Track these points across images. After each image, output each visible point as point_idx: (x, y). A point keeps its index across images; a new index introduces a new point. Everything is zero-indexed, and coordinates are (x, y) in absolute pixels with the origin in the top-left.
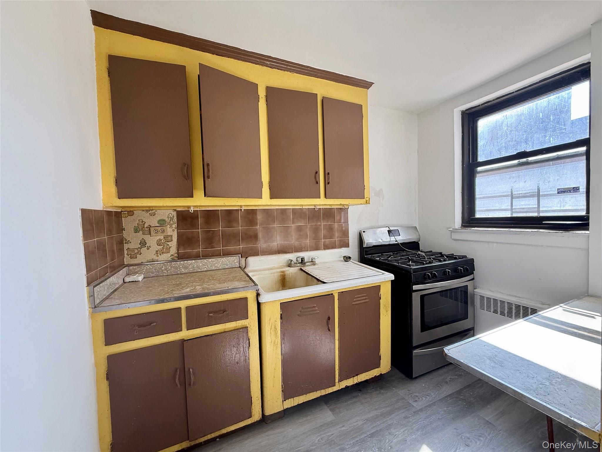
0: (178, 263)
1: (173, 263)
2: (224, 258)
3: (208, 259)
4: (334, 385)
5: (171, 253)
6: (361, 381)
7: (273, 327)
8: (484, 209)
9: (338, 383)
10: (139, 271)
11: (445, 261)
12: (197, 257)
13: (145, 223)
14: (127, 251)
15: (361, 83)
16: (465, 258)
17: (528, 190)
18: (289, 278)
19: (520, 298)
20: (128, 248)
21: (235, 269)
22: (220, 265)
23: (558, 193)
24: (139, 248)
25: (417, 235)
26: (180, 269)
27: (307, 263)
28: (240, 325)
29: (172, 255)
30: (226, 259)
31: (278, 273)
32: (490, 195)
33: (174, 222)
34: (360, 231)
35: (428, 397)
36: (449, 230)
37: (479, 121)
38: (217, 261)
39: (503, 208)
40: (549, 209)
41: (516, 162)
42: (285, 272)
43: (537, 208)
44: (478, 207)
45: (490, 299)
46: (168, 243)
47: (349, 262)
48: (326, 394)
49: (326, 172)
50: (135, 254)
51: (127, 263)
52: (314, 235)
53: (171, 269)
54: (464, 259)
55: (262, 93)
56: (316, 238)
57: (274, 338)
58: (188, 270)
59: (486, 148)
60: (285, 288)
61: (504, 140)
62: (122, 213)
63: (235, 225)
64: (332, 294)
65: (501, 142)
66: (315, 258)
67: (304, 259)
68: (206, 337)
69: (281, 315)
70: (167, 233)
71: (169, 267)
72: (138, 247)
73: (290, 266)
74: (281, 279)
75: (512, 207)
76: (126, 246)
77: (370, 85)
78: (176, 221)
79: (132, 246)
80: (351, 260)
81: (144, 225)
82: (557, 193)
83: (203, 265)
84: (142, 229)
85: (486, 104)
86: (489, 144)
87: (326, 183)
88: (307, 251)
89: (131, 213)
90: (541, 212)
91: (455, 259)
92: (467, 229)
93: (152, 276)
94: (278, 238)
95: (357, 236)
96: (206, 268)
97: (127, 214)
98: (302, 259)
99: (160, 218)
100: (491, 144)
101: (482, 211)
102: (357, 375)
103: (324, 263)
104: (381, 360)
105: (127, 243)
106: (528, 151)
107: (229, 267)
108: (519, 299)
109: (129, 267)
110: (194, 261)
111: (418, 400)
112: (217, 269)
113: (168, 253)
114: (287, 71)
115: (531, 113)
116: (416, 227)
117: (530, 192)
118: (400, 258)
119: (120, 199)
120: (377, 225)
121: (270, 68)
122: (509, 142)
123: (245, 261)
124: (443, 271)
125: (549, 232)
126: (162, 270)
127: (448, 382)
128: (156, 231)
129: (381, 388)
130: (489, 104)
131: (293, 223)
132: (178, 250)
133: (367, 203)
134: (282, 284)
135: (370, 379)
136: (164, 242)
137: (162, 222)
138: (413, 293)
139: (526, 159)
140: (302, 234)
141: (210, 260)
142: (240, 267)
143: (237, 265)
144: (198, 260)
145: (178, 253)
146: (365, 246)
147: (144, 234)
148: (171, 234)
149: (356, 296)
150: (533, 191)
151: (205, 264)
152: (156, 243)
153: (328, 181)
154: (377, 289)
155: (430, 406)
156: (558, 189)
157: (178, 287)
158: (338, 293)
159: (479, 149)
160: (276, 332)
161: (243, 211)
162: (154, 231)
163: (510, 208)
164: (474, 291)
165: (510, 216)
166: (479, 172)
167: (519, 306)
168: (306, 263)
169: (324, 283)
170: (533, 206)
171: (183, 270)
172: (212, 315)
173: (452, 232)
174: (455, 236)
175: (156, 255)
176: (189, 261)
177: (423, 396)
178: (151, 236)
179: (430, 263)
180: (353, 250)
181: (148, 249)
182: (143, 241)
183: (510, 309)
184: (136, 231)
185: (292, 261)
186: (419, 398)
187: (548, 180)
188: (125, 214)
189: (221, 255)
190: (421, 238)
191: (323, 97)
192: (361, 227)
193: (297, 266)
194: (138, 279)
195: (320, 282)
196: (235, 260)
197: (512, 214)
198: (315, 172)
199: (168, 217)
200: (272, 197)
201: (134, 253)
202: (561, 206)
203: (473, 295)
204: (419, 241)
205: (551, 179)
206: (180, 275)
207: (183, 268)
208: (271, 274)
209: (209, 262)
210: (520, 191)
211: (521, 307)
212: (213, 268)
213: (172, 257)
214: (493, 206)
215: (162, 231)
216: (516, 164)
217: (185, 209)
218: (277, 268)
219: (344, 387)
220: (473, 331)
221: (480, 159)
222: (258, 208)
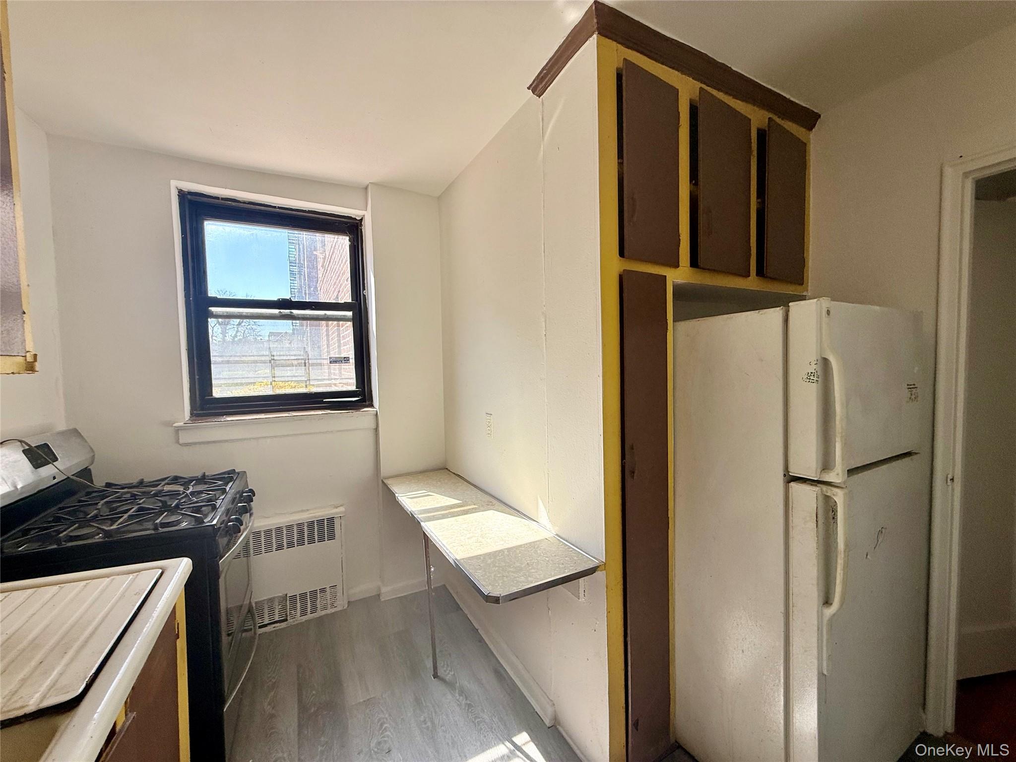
23: (331, 362)
25: (85, 449)
36: (175, 427)
37: (206, 223)
41: (276, 311)
43: (306, 382)
44: (216, 379)
45: (270, 530)
82: (329, 362)
101: (225, 385)
106: (294, 300)
108: (308, 513)
116: (77, 430)
130: (234, 204)
133: (27, 368)
138: (220, 579)
156: (330, 358)
166: (215, 315)
173: (178, 430)
174: (184, 438)
204: (92, 463)
210: (284, 356)
216: (276, 315)
221: (213, 293)
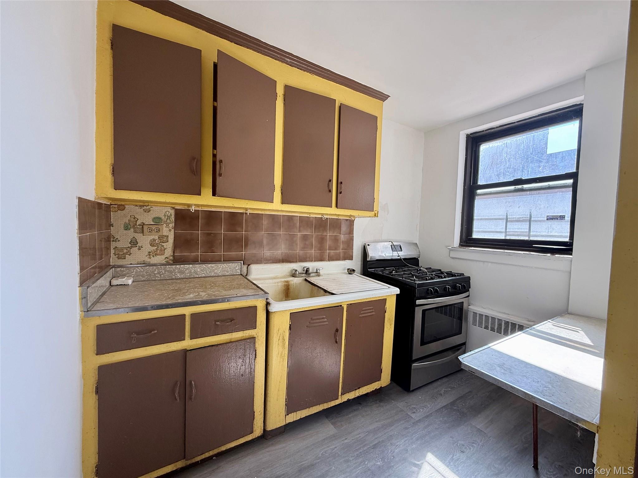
0: (173, 266)
1: (168, 266)
2: (225, 264)
3: (207, 265)
4: (337, 399)
5: (165, 255)
6: (362, 394)
7: (281, 338)
8: (481, 230)
9: (340, 396)
10: (128, 273)
11: (445, 277)
12: (194, 261)
13: (138, 220)
14: (114, 250)
15: (377, 94)
16: (462, 275)
17: (521, 215)
18: (293, 288)
19: (509, 314)
20: (116, 247)
21: (237, 276)
22: (220, 271)
24: (129, 247)
25: (418, 251)
26: (175, 273)
27: (312, 274)
28: (247, 335)
29: (166, 258)
30: (227, 265)
31: (282, 283)
32: (487, 217)
33: (171, 221)
34: (364, 244)
35: (425, 408)
36: (448, 249)
37: (481, 146)
38: (217, 267)
39: (498, 230)
40: (539, 234)
41: (512, 188)
42: (289, 281)
43: (528, 233)
44: (475, 228)
45: (482, 315)
46: (163, 244)
47: (353, 275)
48: (328, 408)
49: (339, 181)
50: (124, 254)
51: (114, 264)
52: (319, 246)
53: (165, 273)
54: (462, 277)
55: (280, 91)
56: (321, 248)
57: (281, 349)
58: (184, 275)
59: (486, 172)
60: (289, 299)
61: (503, 166)
62: (111, 206)
63: (239, 229)
64: (341, 306)
65: (500, 168)
66: (320, 269)
67: (308, 269)
68: (210, 348)
69: (290, 325)
70: (163, 232)
71: (163, 271)
72: (127, 247)
73: (294, 275)
74: (285, 289)
75: (506, 230)
76: (113, 245)
77: (386, 97)
78: (173, 220)
79: (119, 245)
80: (355, 273)
81: (136, 222)
82: (546, 219)
83: (202, 270)
84: (134, 226)
85: (490, 131)
86: (489, 169)
87: (338, 192)
88: (312, 261)
89: (121, 207)
90: (531, 236)
91: (455, 276)
92: (465, 248)
93: (142, 280)
94: (283, 246)
95: (361, 248)
96: (204, 274)
97: (117, 208)
98: (307, 269)
99: (155, 215)
100: (491, 169)
101: (479, 232)
102: (359, 388)
103: (328, 274)
104: (382, 373)
105: (116, 240)
106: (524, 179)
107: (230, 274)
109: (115, 268)
110: (191, 266)
111: (416, 412)
112: (217, 275)
113: (162, 255)
114: (307, 72)
115: (528, 143)
116: (416, 243)
117: (523, 217)
118: (403, 273)
119: (116, 190)
120: (380, 239)
121: (290, 66)
122: (508, 168)
123: (247, 268)
124: (443, 288)
125: (539, 255)
126: (154, 273)
127: (443, 394)
128: (150, 230)
129: (381, 401)
130: (492, 130)
131: (300, 231)
132: (174, 253)
133: (375, 216)
134: (285, 295)
135: (371, 392)
136: (159, 242)
137: (157, 221)
138: (416, 308)
139: (521, 186)
140: (307, 243)
141: (209, 265)
142: (241, 274)
143: (239, 273)
144: (196, 265)
145: (174, 256)
146: (368, 259)
147: (135, 232)
148: (167, 235)
149: (363, 309)
150: (526, 216)
151: (204, 269)
152: (149, 244)
153: (340, 190)
154: (383, 302)
155: (427, 417)
156: (547, 216)
157: (179, 293)
158: (347, 305)
159: (479, 173)
160: (284, 343)
161: (248, 214)
162: (148, 229)
163: (504, 231)
164: (468, 308)
165: (503, 238)
166: (478, 194)
167: (508, 322)
168: (310, 274)
169: (333, 294)
170: (525, 230)
171: (179, 275)
172: (219, 323)
173: (450, 250)
174: (453, 254)
175: (148, 256)
176: (186, 266)
177: (420, 407)
178: (143, 235)
179: (432, 279)
180: (356, 263)
181: (139, 249)
182: (134, 240)
183: (500, 325)
184: (127, 228)
185: (296, 271)
186: (417, 410)
187: (539, 207)
188: (115, 207)
189: (221, 261)
190: (421, 255)
191: (341, 104)
192: (366, 240)
193: (301, 276)
194: (127, 283)
195: (327, 294)
196: (236, 267)
197: (505, 236)
198: (328, 180)
199: (165, 215)
200: (283, 202)
201: (122, 253)
202: (548, 232)
203: (467, 311)
204: (419, 257)
205: (542, 206)
206: (175, 280)
207: (178, 272)
208: (275, 283)
209: (208, 268)
210: (514, 215)
211: (510, 323)
212: (213, 274)
213: (167, 260)
214: (489, 228)
215: (157, 230)
216: (512, 190)
217: (185, 207)
218: (281, 278)
219: (346, 400)
220: (465, 346)
221: (480, 182)
222: (264, 213)
